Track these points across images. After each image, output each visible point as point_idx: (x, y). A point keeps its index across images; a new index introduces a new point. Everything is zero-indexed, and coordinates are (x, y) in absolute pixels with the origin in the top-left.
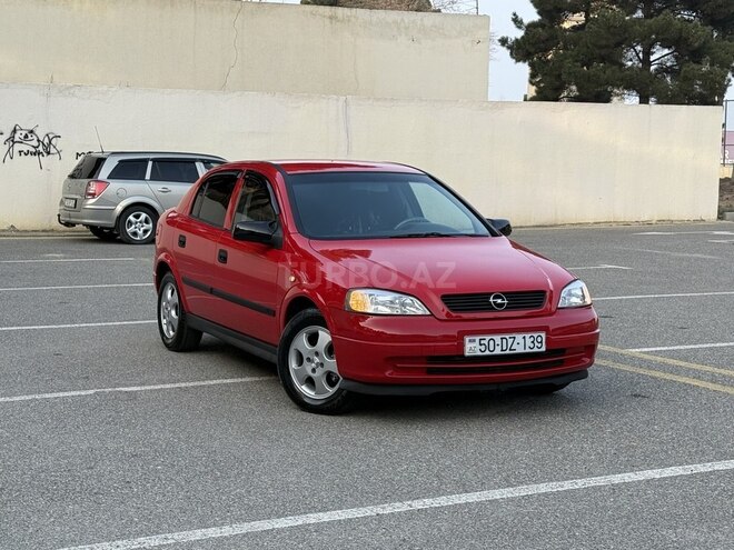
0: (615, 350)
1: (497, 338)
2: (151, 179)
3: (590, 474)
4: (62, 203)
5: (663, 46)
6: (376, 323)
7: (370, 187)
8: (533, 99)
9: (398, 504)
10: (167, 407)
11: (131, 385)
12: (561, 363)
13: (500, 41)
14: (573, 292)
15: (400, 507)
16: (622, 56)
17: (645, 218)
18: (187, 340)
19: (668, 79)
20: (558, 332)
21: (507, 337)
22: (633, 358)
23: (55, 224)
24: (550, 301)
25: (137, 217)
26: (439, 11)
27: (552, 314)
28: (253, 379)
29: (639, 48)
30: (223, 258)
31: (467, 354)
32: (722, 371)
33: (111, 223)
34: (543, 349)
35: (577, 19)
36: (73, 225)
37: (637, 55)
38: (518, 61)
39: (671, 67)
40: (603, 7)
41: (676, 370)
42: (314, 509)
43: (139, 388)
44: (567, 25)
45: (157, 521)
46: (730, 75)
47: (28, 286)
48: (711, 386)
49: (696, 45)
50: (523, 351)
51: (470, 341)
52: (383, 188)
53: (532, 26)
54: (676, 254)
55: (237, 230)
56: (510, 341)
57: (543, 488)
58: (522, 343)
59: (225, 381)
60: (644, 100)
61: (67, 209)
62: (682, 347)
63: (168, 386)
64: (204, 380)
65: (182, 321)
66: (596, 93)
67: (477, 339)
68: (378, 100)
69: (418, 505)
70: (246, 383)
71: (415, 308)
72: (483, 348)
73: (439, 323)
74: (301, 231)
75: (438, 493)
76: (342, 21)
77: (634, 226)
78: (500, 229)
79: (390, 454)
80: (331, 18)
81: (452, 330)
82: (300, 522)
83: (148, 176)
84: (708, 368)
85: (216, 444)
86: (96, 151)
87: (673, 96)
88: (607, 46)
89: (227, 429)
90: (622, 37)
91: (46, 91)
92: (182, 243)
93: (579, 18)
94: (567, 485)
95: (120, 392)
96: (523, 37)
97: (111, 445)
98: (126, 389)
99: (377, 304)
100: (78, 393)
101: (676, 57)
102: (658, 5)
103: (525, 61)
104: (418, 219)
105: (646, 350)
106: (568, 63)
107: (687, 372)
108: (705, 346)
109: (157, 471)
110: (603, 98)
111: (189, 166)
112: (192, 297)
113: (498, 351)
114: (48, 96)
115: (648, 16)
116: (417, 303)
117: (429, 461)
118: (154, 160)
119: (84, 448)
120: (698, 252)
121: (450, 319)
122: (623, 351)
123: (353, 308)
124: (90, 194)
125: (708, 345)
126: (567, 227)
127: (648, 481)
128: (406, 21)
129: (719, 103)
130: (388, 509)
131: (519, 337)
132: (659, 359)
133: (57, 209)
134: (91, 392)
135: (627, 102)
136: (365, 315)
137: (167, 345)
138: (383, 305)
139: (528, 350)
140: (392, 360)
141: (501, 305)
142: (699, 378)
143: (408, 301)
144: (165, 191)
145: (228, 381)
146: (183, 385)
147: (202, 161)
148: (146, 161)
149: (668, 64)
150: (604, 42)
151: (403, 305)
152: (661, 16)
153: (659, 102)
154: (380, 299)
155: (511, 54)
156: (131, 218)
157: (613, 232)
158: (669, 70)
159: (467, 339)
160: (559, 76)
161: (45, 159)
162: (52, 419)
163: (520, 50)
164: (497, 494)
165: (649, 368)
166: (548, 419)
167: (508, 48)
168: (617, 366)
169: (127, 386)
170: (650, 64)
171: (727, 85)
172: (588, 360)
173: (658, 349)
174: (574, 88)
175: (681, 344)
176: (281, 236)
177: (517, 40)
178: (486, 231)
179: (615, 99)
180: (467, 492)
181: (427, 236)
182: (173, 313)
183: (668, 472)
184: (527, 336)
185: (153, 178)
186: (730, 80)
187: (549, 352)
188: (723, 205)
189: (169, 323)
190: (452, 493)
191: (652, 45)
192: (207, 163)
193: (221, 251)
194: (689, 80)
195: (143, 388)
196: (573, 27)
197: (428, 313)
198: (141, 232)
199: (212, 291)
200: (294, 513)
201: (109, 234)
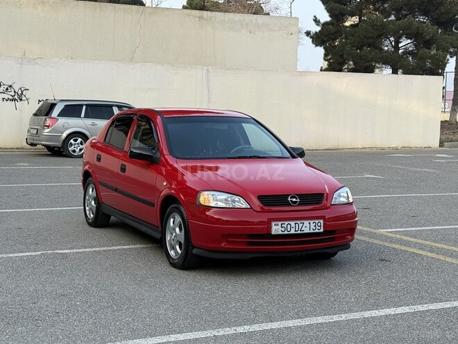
0: (371, 230)
1: (293, 223)
2: (85, 117)
3: (351, 311)
4: (29, 131)
5: (407, 38)
6: (216, 213)
7: (216, 126)
8: (326, 70)
9: (228, 329)
10: (86, 263)
11: (64, 249)
12: (333, 239)
13: (305, 33)
14: (342, 194)
15: (230, 331)
16: (381, 44)
17: (394, 145)
18: (101, 220)
19: (410, 58)
20: (330, 220)
21: (299, 222)
22: (381, 235)
23: (25, 144)
24: (327, 200)
25: (76, 140)
26: (268, 14)
27: (327, 208)
28: (142, 246)
29: (392, 39)
30: (123, 170)
31: (273, 233)
32: (437, 245)
33: (59, 144)
34: (322, 230)
35: (353, 20)
36: (36, 145)
37: (391, 43)
38: (317, 45)
39: (412, 51)
40: (370, 13)
41: (408, 244)
42: (175, 332)
43: (69, 251)
44: (347, 24)
45: (74, 339)
46: (448, 57)
47: (5, 184)
48: (430, 255)
49: (428, 37)
50: (309, 231)
51: (275, 225)
52: (224, 127)
53: (326, 24)
54: (413, 169)
55: (131, 152)
56: (301, 225)
57: (320, 320)
58: (308, 227)
59: (124, 247)
60: (395, 72)
61: (32, 135)
62: (412, 229)
63: (88, 250)
64: (110, 246)
65: (98, 208)
66: (365, 67)
67: (280, 223)
68: (228, 69)
69: (240, 330)
70: (137, 248)
71: (241, 203)
72: (283, 229)
73: (256, 213)
74: (171, 154)
75: (253, 322)
76: (207, 20)
77: (387, 150)
78: (297, 153)
79: (225, 296)
80: (199, 17)
81: (264, 218)
82: (165, 340)
83: (83, 115)
84: (428, 243)
85: (116, 288)
86: (51, 99)
87: (413, 69)
88: (372, 38)
89: (123, 279)
90: (382, 32)
91: (20, 60)
92: (99, 159)
93: (355, 20)
94: (336, 318)
95: (57, 253)
96: (320, 31)
97: (49, 288)
98: (61, 251)
99: (217, 200)
100: (31, 254)
101: (415, 45)
102: (404, 12)
103: (321, 46)
104: (247, 146)
105: (390, 230)
106: (348, 48)
107: (415, 245)
108: (427, 228)
109: (76, 305)
110: (370, 70)
111: (109, 109)
112: (105, 193)
113: (293, 232)
114: (21, 64)
115: (398, 19)
116: (242, 201)
117: (249, 301)
118: (87, 105)
119: (31, 289)
120: (426, 167)
121: (263, 211)
122: (376, 231)
123: (202, 202)
124: (46, 126)
125: (429, 228)
126: (345, 151)
127: (386, 316)
128: (246, 20)
129: (441, 74)
130: (221, 332)
131: (306, 223)
132: (398, 236)
133: (25, 135)
134: (39, 253)
135: (384, 72)
136: (209, 208)
137: (89, 224)
138: (221, 201)
139: (312, 231)
140: (226, 236)
141: (295, 202)
142: (422, 249)
143: (237, 199)
144: (93, 125)
145: (126, 247)
146: (97, 249)
147: (117, 106)
148: (82, 105)
149: (410, 49)
150: (370, 35)
151: (234, 201)
152: (406, 19)
153: (404, 73)
154: (219, 197)
155: (313, 42)
156: (72, 141)
157: (373, 154)
158: (411, 53)
159: (273, 224)
160: (342, 56)
161: (19, 104)
162: (13, 270)
163: (318, 39)
164: (290, 323)
165: (391, 242)
166: (326, 274)
167: (311, 37)
168: (371, 240)
169: (61, 249)
170: (399, 49)
171: (447, 63)
172: (350, 238)
173: (398, 230)
174: (351, 63)
175: (412, 227)
176: (159, 156)
177: (316, 32)
178: (288, 155)
179: (377, 71)
180: (272, 321)
181: (251, 157)
182: (93, 203)
183: (400, 310)
184: (312, 222)
185: (86, 116)
186: (448, 60)
187: (325, 233)
188: (443, 138)
189: (91, 209)
190: (262, 322)
191: (400, 37)
192: (120, 107)
193: (122, 165)
194: (423, 59)
195: (72, 251)
196: (351, 25)
197: (249, 207)
198: (78, 150)
199: (116, 190)
200: (161, 334)
201: (58, 151)
